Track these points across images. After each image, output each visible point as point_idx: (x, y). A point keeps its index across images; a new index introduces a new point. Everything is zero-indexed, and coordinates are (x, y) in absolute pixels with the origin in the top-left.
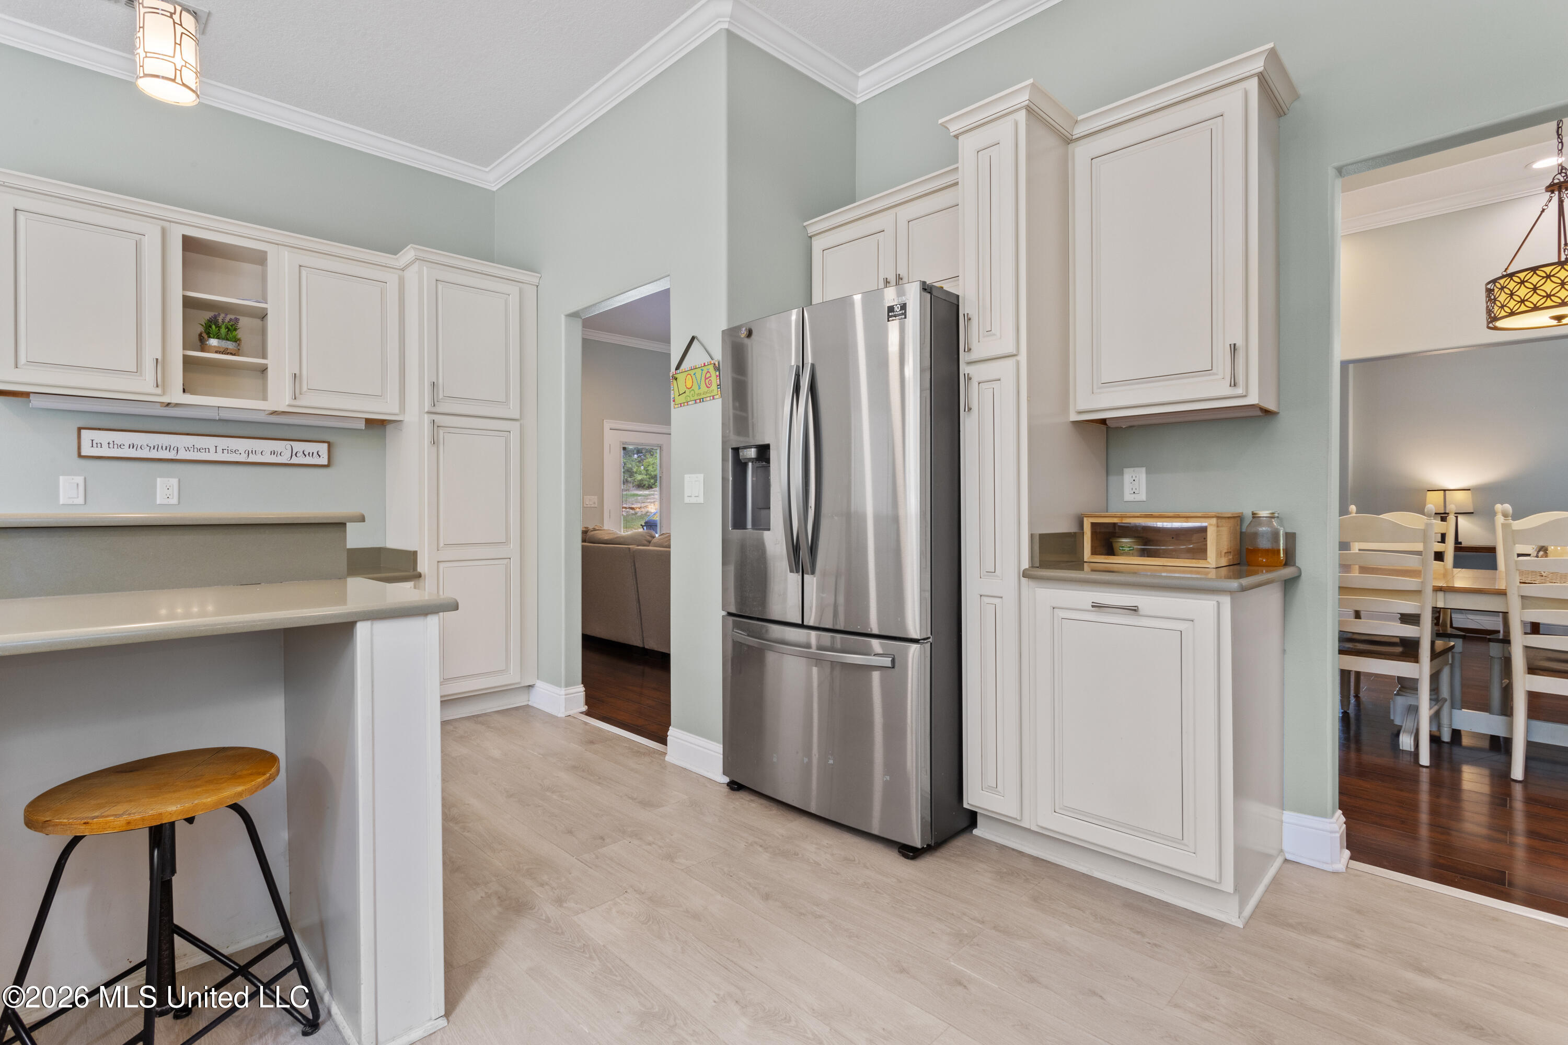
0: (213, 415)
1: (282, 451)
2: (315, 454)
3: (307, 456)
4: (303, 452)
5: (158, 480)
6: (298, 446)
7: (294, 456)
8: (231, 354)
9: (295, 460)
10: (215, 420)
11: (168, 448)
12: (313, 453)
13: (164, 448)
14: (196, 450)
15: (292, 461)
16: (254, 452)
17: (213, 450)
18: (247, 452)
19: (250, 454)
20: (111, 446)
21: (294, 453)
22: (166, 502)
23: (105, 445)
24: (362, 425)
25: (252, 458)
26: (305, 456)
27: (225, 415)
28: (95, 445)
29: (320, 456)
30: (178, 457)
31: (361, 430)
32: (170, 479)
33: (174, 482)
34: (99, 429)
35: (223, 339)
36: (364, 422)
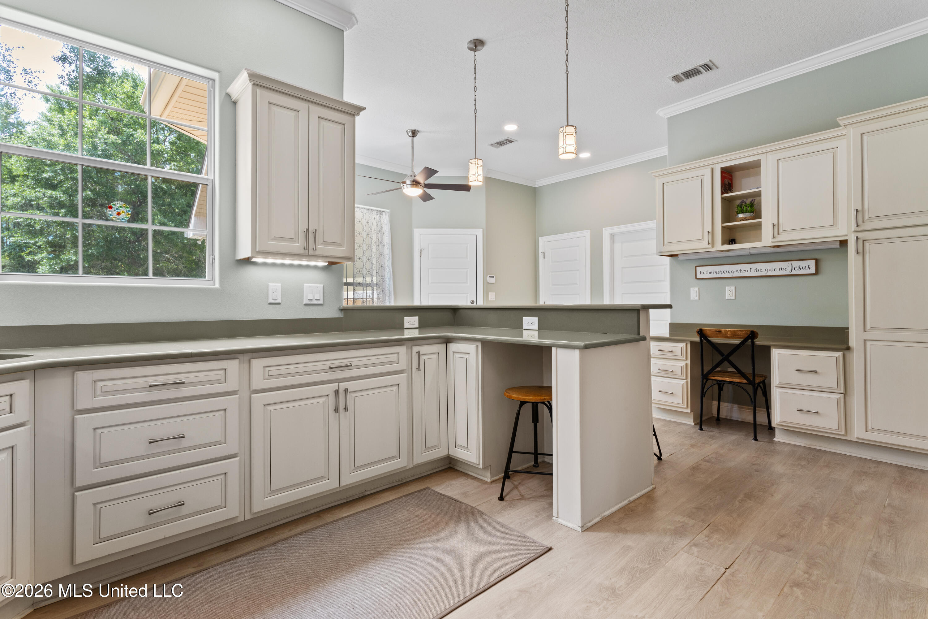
0: (747, 252)
1: (785, 267)
2: (807, 267)
3: (802, 269)
4: (799, 267)
5: (726, 287)
6: (796, 264)
7: (793, 270)
8: (749, 220)
9: (794, 272)
10: (748, 255)
11: (729, 272)
12: (805, 267)
13: (727, 272)
14: (741, 271)
15: (792, 273)
16: (770, 270)
17: (749, 271)
18: (766, 270)
19: (768, 271)
20: (707, 273)
21: (793, 268)
22: (729, 298)
23: (705, 273)
24: (838, 246)
25: (770, 273)
26: (800, 269)
27: (752, 252)
28: (701, 273)
29: (810, 268)
30: (734, 276)
31: (838, 248)
32: (731, 287)
33: (733, 288)
34: (702, 266)
35: (745, 213)
36: (838, 243)
